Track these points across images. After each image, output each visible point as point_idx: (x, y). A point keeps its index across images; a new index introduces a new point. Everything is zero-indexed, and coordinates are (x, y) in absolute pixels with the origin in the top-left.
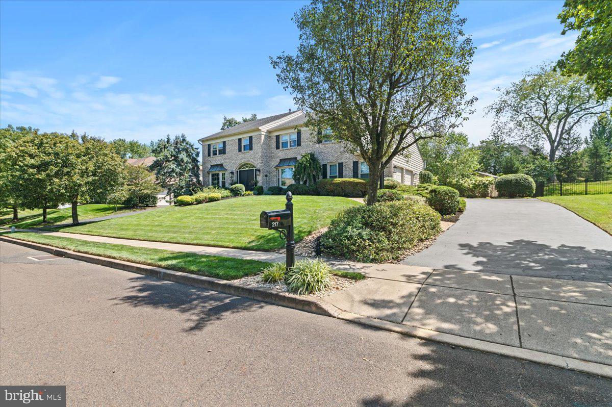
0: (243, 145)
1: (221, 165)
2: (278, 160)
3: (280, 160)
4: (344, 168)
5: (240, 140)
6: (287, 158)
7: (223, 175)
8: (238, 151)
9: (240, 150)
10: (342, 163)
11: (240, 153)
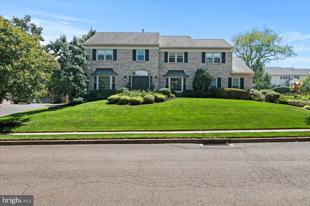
0: (137, 55)
1: (111, 70)
2: (166, 71)
3: (168, 71)
4: (222, 82)
5: (134, 51)
6: (174, 70)
7: (113, 78)
8: (132, 60)
9: (134, 59)
10: (220, 78)
11: (135, 62)
